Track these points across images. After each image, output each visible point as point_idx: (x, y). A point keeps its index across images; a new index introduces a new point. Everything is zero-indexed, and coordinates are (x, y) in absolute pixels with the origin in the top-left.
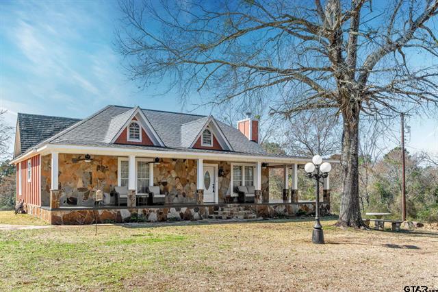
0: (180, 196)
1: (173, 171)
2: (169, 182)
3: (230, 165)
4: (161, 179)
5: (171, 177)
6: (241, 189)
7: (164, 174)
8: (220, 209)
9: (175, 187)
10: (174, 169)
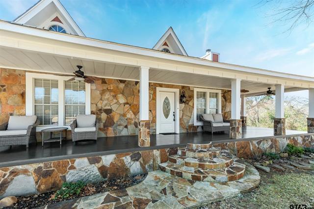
0: (131, 127)
1: (120, 95)
2: (114, 109)
3: (193, 91)
4: (103, 105)
5: (118, 103)
6: (207, 118)
7: (108, 99)
8: (180, 152)
9: (124, 115)
10: (123, 93)
